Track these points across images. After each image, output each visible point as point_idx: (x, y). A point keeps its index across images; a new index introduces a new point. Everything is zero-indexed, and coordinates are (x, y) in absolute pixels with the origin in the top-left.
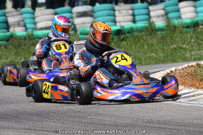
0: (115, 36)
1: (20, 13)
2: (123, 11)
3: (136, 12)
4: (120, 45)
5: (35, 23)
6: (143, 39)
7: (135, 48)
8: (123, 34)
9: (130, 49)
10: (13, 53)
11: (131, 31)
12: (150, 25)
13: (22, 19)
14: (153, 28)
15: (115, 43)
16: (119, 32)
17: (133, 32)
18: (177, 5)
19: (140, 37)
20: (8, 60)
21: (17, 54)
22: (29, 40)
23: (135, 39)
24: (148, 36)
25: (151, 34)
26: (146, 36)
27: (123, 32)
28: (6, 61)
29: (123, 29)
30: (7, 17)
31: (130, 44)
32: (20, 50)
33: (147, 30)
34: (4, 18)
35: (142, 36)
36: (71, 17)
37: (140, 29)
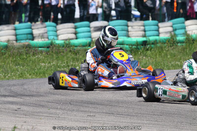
0: (142, 47)
1: (44, 26)
3: (147, 28)
5: (57, 36)
8: (148, 44)
9: (155, 57)
10: (54, 58)
11: (155, 43)
12: (171, 38)
13: (46, 31)
16: (145, 43)
17: (157, 43)
18: (184, 23)
19: (163, 48)
20: (52, 64)
22: (67, 48)
24: (170, 47)
25: (173, 46)
29: (148, 40)
31: (154, 54)
34: (30, 30)
35: (165, 47)
36: (89, 30)
37: (163, 41)
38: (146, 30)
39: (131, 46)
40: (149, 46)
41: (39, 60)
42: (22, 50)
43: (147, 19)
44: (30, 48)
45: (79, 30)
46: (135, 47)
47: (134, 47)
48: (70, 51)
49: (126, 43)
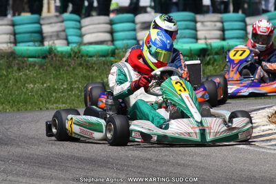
1: (60, 19)
2: (208, 24)
3: (227, 25)
5: (81, 36)
8: (208, 55)
10: (52, 75)
11: (221, 51)
13: (62, 28)
16: (203, 53)
17: (224, 53)
20: (45, 85)
21: (56, 77)
22: (75, 58)
27: (209, 52)
28: (41, 86)
29: (209, 47)
30: (41, 25)
31: (218, 70)
32: (61, 72)
34: (37, 25)
36: (132, 28)
38: (226, 27)
40: (211, 56)
41: (27, 79)
42: (1, 62)
43: (226, 11)
44: (14, 58)
45: (117, 27)
46: (188, 59)
48: (81, 64)
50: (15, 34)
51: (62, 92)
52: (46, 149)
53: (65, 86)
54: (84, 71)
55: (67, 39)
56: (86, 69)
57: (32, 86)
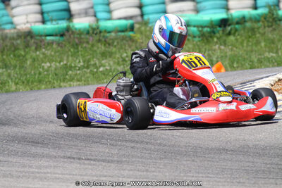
0: (218, 29)
4: (225, 40)
5: (110, 12)
6: (259, 33)
7: (248, 45)
8: (229, 25)
9: (241, 47)
10: (70, 53)
11: (242, 20)
12: (270, 12)
13: (90, 6)
14: (275, 16)
15: (218, 38)
16: (224, 23)
17: (245, 21)
19: (256, 30)
20: (62, 64)
21: (75, 55)
22: (94, 35)
23: (248, 32)
24: (267, 28)
25: (271, 26)
26: (265, 27)
27: (230, 22)
28: (58, 64)
29: (230, 16)
30: (69, 3)
31: (240, 40)
32: (80, 48)
33: (265, 19)
35: (259, 28)
36: (162, 1)
37: (255, 18)
39: (200, 29)
40: (232, 26)
41: (45, 58)
42: (19, 41)
44: (32, 37)
46: (209, 30)
47: (205, 29)
48: (99, 41)
49: (193, 24)
50: (42, 13)
51: (79, 70)
52: (42, 128)
53: (82, 64)
54: (103, 47)
55: (95, 16)
56: (105, 45)
57: (48, 64)
